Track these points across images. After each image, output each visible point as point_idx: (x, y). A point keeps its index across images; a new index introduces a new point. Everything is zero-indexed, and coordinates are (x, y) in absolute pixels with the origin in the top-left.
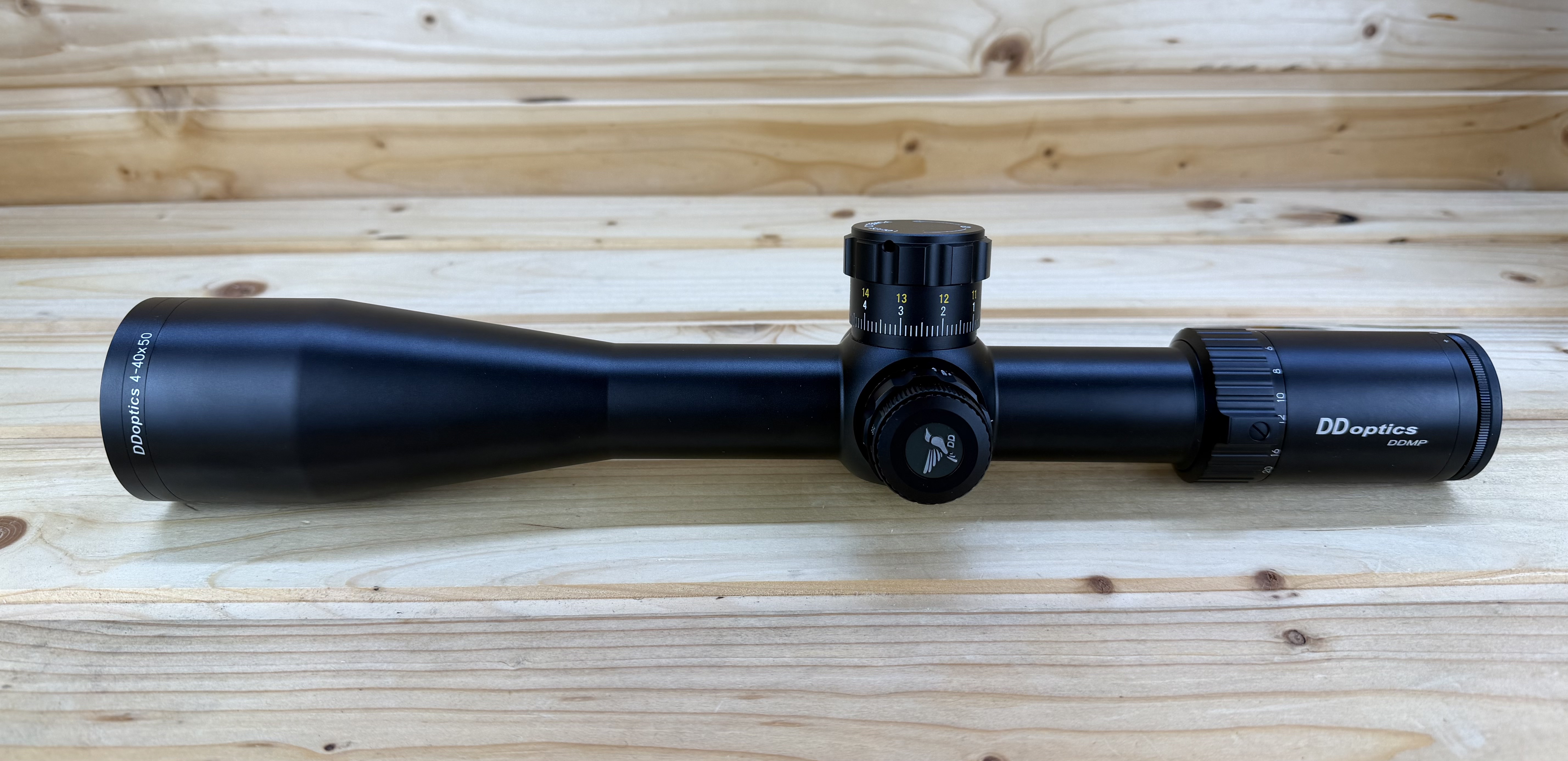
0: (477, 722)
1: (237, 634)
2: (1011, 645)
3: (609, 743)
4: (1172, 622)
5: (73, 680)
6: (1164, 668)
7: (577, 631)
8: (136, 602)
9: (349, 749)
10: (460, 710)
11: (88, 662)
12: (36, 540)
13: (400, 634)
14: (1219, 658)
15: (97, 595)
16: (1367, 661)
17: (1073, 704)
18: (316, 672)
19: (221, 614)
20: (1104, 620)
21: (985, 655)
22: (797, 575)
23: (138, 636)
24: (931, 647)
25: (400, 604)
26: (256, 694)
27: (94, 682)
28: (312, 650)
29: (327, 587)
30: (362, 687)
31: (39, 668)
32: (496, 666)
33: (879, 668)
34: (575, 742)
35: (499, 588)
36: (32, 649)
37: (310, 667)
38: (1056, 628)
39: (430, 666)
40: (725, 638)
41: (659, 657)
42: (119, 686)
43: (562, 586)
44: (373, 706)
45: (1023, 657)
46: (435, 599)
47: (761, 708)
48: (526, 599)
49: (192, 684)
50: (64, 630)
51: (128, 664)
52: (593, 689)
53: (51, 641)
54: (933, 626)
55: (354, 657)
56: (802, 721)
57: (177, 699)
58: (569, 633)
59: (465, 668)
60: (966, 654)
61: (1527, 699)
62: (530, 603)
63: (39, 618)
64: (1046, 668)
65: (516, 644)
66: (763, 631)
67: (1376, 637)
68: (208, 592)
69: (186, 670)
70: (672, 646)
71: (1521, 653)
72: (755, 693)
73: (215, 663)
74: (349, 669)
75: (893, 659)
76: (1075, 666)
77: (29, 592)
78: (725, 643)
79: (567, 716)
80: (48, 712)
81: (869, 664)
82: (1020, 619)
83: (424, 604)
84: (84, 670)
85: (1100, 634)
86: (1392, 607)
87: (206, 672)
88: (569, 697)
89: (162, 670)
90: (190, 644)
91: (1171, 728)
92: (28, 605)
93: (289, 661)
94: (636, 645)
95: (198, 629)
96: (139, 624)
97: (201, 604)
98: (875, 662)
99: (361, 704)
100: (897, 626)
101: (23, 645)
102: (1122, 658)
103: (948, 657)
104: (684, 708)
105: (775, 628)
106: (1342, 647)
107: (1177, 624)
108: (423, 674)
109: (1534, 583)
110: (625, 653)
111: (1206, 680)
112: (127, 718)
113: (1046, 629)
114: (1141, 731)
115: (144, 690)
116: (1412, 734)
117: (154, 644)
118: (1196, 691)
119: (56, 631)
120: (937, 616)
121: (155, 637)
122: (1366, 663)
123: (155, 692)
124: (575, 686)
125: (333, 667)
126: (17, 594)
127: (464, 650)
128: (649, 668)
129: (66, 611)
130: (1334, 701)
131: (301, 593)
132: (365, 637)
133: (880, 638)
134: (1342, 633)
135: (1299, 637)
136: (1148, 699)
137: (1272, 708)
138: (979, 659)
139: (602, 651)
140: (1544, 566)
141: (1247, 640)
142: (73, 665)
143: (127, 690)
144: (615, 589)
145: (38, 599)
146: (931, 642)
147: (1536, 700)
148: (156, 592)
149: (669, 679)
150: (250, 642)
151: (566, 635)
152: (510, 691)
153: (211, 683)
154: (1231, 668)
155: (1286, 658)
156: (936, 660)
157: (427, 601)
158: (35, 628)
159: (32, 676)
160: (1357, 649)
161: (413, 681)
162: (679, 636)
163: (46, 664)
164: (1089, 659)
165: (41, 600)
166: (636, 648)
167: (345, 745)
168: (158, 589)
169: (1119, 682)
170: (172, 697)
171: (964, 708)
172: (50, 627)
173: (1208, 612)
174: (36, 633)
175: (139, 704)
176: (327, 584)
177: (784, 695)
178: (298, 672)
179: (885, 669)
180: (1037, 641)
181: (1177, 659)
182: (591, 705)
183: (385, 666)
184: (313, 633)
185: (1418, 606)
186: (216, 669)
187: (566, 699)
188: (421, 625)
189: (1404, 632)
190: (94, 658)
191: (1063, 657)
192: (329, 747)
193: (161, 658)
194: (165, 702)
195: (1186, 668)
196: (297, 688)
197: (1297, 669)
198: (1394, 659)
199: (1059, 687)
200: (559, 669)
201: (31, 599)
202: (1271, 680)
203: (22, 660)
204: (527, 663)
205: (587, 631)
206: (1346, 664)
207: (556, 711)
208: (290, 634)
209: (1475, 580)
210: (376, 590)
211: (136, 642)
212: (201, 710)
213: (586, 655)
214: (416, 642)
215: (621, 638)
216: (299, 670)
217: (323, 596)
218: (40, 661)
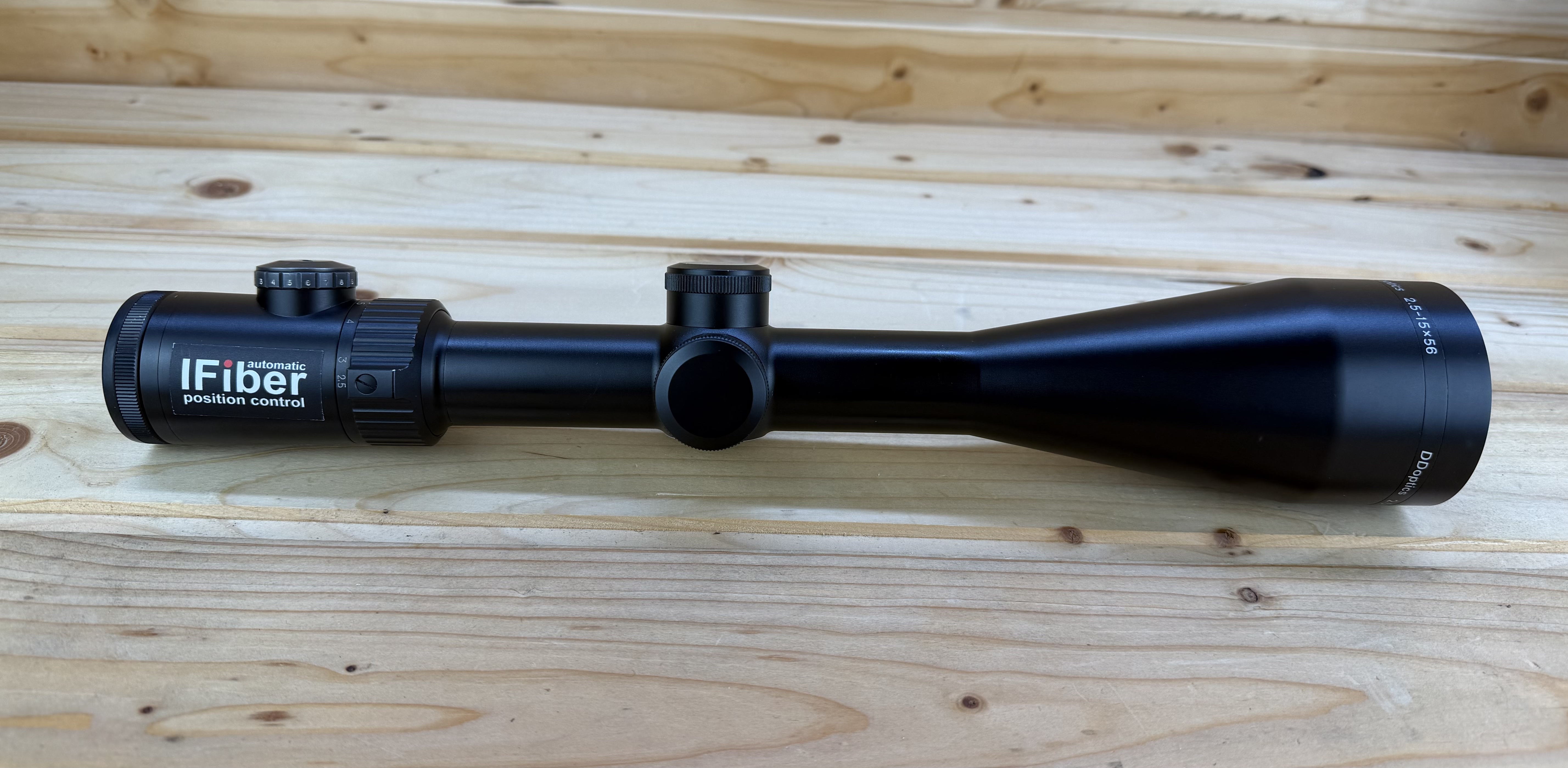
0: (492, 647)
1: (253, 553)
2: (988, 591)
3: (617, 671)
4: (1137, 575)
5: (95, 594)
6: (1128, 619)
7: (584, 562)
8: (147, 515)
9: (370, 670)
10: (474, 636)
11: (107, 576)
12: (41, 449)
13: (413, 558)
14: (1179, 612)
15: (109, 507)
16: (1311, 620)
17: (1045, 650)
18: (332, 594)
19: (234, 531)
20: (1074, 570)
21: (965, 599)
22: (790, 515)
23: (155, 552)
24: (915, 590)
25: (409, 527)
26: (275, 613)
27: (115, 596)
28: (327, 572)
29: (337, 508)
30: (378, 610)
31: (60, 580)
32: (506, 593)
33: (868, 608)
34: (585, 669)
35: (506, 516)
36: (50, 561)
37: (326, 588)
38: (1030, 576)
39: (443, 592)
40: (724, 574)
41: (662, 590)
42: (141, 601)
43: (567, 516)
44: (389, 630)
45: (1000, 602)
46: (444, 524)
47: (758, 642)
48: (531, 527)
49: (212, 602)
50: (80, 543)
51: (148, 579)
52: (601, 619)
53: (68, 553)
54: (917, 569)
55: (369, 580)
56: (797, 656)
57: (200, 616)
58: (576, 563)
59: (478, 594)
60: (947, 597)
61: (1451, 661)
62: (535, 531)
63: (52, 528)
64: (1020, 614)
65: (526, 572)
66: (759, 569)
67: (1321, 598)
68: (219, 509)
69: (205, 588)
70: (674, 580)
71: (1449, 617)
72: (752, 628)
73: (233, 582)
74: (364, 592)
75: (880, 601)
76: (1047, 613)
77: (40, 502)
78: (724, 579)
79: (577, 644)
80: (72, 624)
81: (858, 604)
82: (997, 566)
83: (433, 528)
84: (104, 584)
85: (1070, 584)
86: (1337, 569)
87: (225, 590)
88: (579, 625)
89: (181, 586)
90: (207, 561)
91: (1133, 677)
92: (39, 514)
93: (306, 582)
94: (640, 577)
95: (213, 546)
96: (155, 539)
97: (213, 519)
98: (863, 603)
99: (379, 627)
100: (884, 568)
101: (40, 556)
102: (1090, 607)
103: (930, 600)
104: (686, 640)
105: (770, 566)
106: (1290, 606)
107: (1141, 577)
108: (436, 599)
109: (1464, 551)
110: (630, 584)
111: (1167, 632)
112: (151, 633)
113: (1020, 576)
114: (1106, 679)
115: (166, 606)
116: (1347, 690)
117: (172, 560)
118: (1157, 643)
119: (72, 544)
120: (920, 560)
121: (171, 552)
122: (1311, 622)
123: (177, 608)
124: (584, 615)
125: (349, 589)
126: (28, 503)
127: (476, 577)
128: (652, 600)
129: (78, 522)
130: (1280, 656)
131: (311, 513)
132: (378, 560)
133: (868, 580)
134: (1291, 593)
135: (1252, 594)
136: (1113, 648)
137: (1224, 661)
138: (959, 603)
139: (608, 582)
140: (1475, 535)
141: (1205, 595)
142: (92, 579)
143: (149, 605)
144: (617, 521)
145: (49, 509)
146: (915, 585)
147: (1459, 662)
148: (168, 507)
149: (672, 612)
150: (266, 561)
151: (574, 565)
152: (521, 619)
153: (230, 601)
154: (1189, 622)
155: (1240, 614)
156: (920, 603)
157: (435, 525)
158: (51, 539)
159: (53, 588)
160: (1303, 608)
161: (428, 606)
162: (681, 570)
163: (66, 577)
164: (1060, 607)
165: (53, 510)
166: (640, 581)
167: (366, 666)
168: (169, 504)
169: (1087, 630)
170: (194, 613)
171: (946, 650)
172: (66, 539)
173: (1170, 567)
174: (53, 545)
175: (160, 619)
176: (336, 506)
177: (779, 631)
178: (315, 593)
179: (873, 609)
180: (1013, 588)
181: (1141, 611)
182: (599, 634)
183: (399, 590)
184: (327, 554)
185: (1361, 570)
186: (235, 588)
187: (575, 628)
188: (432, 550)
189: (1345, 594)
190: (113, 572)
191: (1037, 604)
192: (351, 669)
193: (180, 574)
194: (188, 618)
195: (1148, 620)
196: (315, 609)
197: (1249, 626)
198: (1336, 619)
199: (1032, 633)
200: (567, 598)
201: (42, 509)
202: (1225, 634)
203: (41, 571)
204: (537, 591)
205: (593, 562)
206: (1292, 622)
207: (566, 639)
208: (305, 555)
209: (1412, 545)
210: (385, 513)
211: (153, 557)
212: (223, 627)
213: (592, 585)
214: (429, 567)
215: (626, 570)
216: (316, 591)
217: (334, 517)
218: (59, 573)
